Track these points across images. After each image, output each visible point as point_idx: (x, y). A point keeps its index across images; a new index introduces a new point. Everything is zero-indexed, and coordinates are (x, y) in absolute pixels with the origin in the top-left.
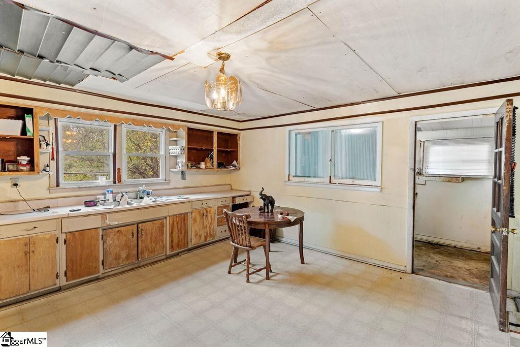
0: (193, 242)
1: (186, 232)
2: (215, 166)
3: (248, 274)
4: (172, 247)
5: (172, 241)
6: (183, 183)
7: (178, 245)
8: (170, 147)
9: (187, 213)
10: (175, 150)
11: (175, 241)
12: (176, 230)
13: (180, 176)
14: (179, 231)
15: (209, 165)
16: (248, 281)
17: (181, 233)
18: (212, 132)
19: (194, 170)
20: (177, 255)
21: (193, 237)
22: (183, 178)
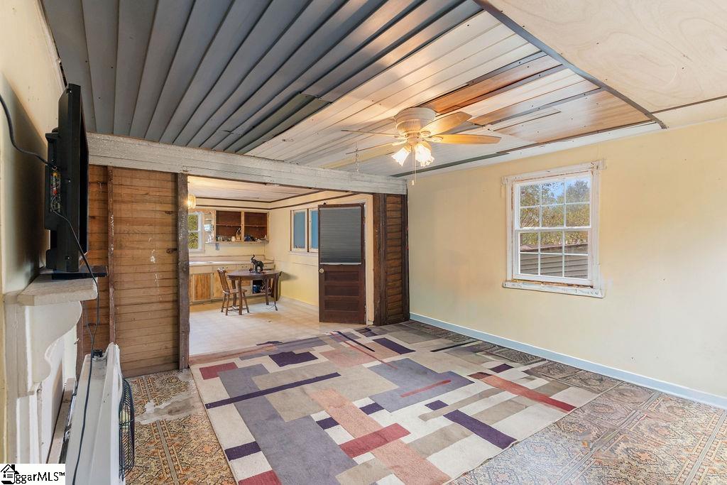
0: (215, 295)
1: (209, 287)
2: (243, 240)
3: (227, 310)
4: (196, 297)
5: (197, 293)
6: (216, 253)
7: (202, 296)
8: (205, 226)
9: (210, 274)
10: (207, 227)
11: (200, 293)
12: (200, 285)
13: (215, 247)
14: (203, 286)
15: (238, 238)
16: (227, 314)
17: (204, 288)
18: (240, 212)
19: (226, 243)
20: (202, 303)
21: (215, 291)
22: (217, 249)
